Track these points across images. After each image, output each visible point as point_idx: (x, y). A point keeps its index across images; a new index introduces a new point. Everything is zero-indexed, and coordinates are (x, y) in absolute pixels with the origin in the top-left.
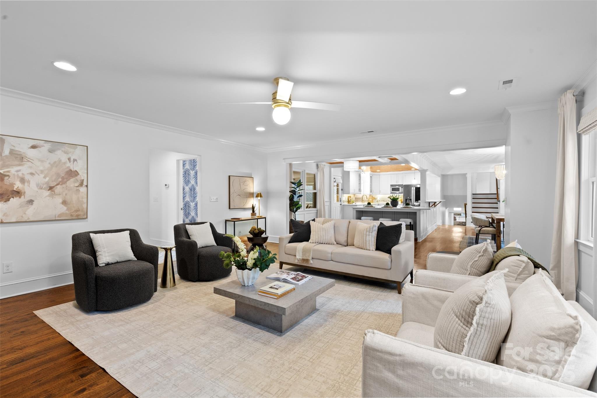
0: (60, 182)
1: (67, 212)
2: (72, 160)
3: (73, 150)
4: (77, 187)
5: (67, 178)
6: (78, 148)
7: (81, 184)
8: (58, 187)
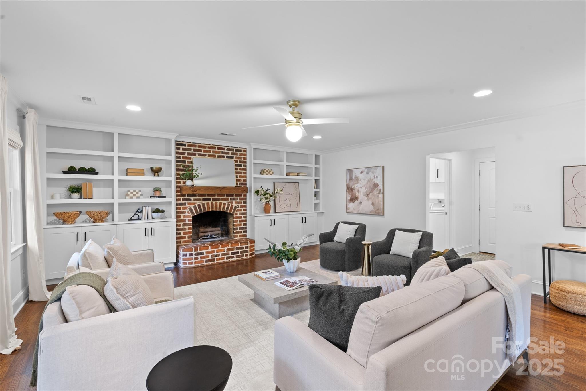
0: (371, 191)
1: (374, 210)
2: (375, 177)
3: (376, 170)
4: (378, 194)
5: (373, 189)
6: (378, 169)
7: (380, 193)
8: (370, 194)
